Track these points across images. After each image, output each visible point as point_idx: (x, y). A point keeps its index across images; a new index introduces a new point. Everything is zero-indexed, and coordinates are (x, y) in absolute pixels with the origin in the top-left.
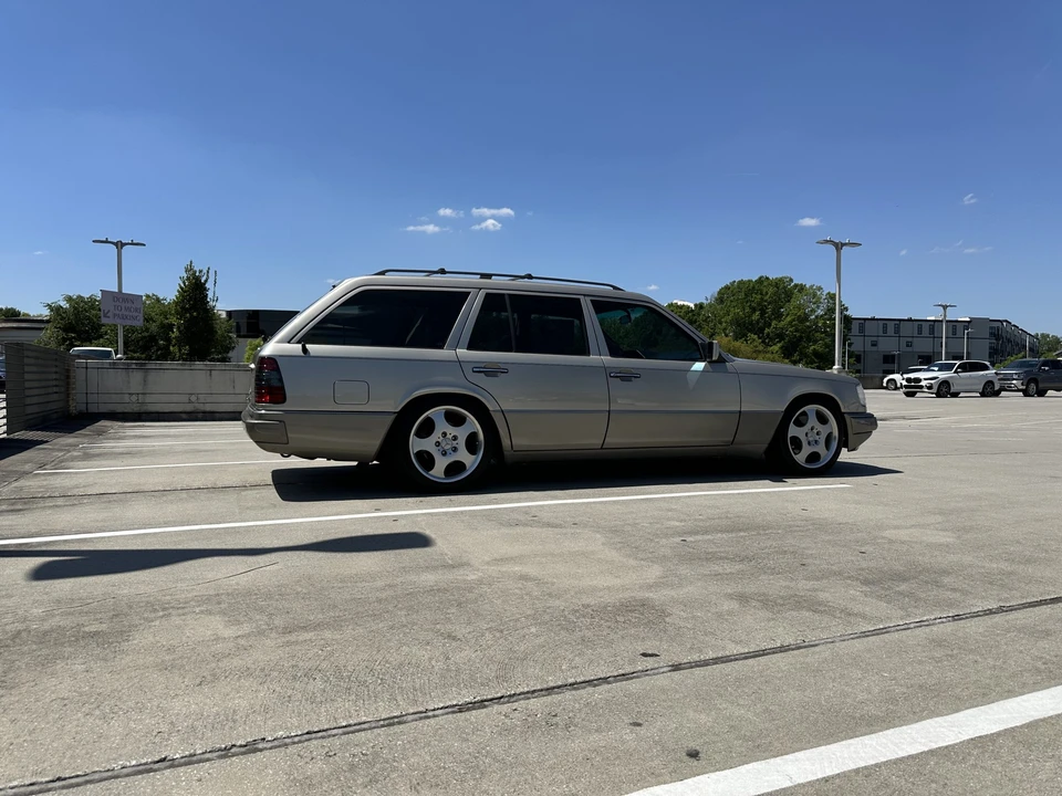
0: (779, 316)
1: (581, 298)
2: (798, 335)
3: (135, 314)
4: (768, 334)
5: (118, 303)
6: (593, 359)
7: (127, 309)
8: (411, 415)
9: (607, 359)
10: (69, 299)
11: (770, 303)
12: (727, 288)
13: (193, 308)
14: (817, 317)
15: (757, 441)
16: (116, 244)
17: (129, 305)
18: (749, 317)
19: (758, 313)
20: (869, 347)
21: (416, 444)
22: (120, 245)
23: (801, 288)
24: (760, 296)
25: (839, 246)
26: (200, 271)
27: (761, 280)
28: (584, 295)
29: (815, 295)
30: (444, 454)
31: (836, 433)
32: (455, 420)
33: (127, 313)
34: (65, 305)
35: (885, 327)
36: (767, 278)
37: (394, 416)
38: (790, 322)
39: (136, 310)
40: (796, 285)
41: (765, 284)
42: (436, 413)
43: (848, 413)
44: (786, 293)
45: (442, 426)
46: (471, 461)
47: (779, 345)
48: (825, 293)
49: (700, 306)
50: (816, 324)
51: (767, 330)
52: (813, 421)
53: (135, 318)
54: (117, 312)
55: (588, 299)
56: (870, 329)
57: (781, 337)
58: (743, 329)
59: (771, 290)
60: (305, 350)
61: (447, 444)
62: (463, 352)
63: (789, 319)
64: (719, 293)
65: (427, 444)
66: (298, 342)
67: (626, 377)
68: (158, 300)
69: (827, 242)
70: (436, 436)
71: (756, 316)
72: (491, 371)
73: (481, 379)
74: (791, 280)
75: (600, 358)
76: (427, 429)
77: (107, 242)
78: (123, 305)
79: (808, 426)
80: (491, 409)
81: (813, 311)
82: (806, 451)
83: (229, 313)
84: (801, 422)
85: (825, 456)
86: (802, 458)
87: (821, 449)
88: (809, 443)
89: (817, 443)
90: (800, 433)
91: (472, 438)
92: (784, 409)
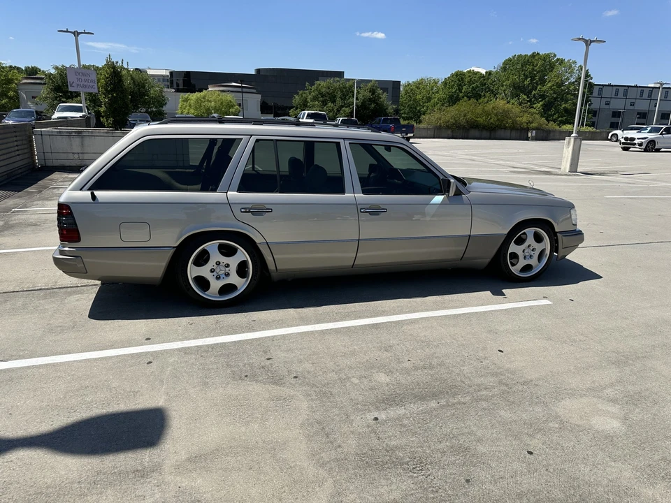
0: (543, 82)
1: (341, 141)
2: (555, 96)
3: (91, 84)
4: (535, 95)
5: (79, 77)
6: (348, 196)
7: (86, 81)
8: (190, 248)
9: (360, 196)
10: (57, 68)
11: (538, 72)
12: (510, 60)
14: (569, 83)
16: (74, 33)
17: (86, 78)
18: (523, 82)
19: (529, 79)
20: (603, 106)
21: (193, 271)
22: (76, 34)
23: (561, 62)
24: (531, 67)
25: (588, 43)
26: (117, 62)
27: (533, 56)
28: (344, 139)
29: (570, 67)
30: (218, 278)
31: (548, 252)
32: (228, 251)
33: (86, 83)
34: (53, 71)
35: (617, 91)
36: (538, 54)
37: (173, 251)
38: (551, 87)
39: (92, 81)
40: (558, 60)
41: (537, 58)
42: (212, 246)
43: (561, 232)
44: (550, 64)
45: (216, 256)
46: (241, 284)
47: (541, 103)
48: (577, 66)
49: (489, 73)
50: (568, 88)
51: (534, 92)
52: (530, 240)
53: (92, 87)
54: (79, 83)
55: (347, 142)
56: (606, 93)
57: (543, 97)
58: (518, 89)
59: (540, 63)
60: (94, 197)
61: (220, 271)
62: (233, 194)
63: (550, 85)
64: (504, 63)
65: (204, 271)
66: (89, 190)
67: (375, 211)
69: (580, 39)
70: (211, 264)
71: (527, 82)
72: (258, 210)
73: (248, 217)
74: (555, 56)
75: (354, 195)
76: (203, 259)
77: (67, 31)
78: (83, 78)
79: (526, 244)
80: (257, 241)
81: (568, 79)
82: (522, 263)
83: (171, 73)
84: (521, 241)
85: (538, 267)
86: (517, 269)
87: (534, 262)
88: (525, 258)
89: (531, 257)
90: (519, 250)
91: (242, 265)
92: (507, 233)
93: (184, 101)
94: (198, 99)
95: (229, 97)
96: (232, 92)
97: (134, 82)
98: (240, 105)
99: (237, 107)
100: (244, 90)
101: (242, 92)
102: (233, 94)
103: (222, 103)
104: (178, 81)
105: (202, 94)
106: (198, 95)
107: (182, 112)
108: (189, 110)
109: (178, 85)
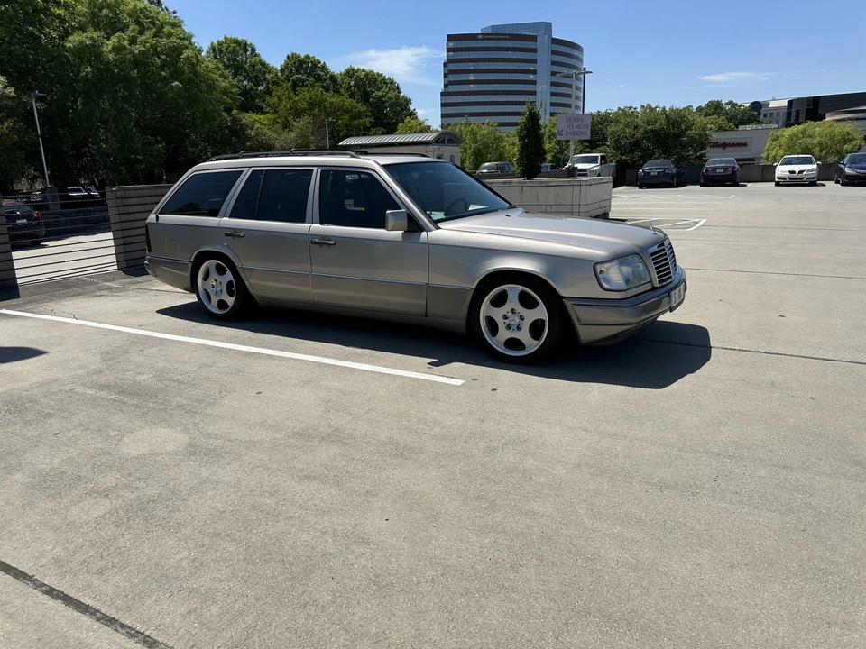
1: (315, 169)
3: (583, 130)
5: (570, 123)
7: (577, 126)
8: (199, 263)
15: (455, 315)
17: (578, 123)
28: (318, 166)
30: (216, 293)
31: (547, 325)
32: (221, 271)
33: (577, 130)
37: (190, 266)
39: (585, 126)
42: (211, 264)
43: (569, 299)
45: (213, 274)
53: (584, 134)
54: (569, 130)
55: (320, 170)
60: (157, 219)
61: (217, 288)
62: (227, 220)
65: (208, 286)
68: (652, 110)
70: (212, 280)
78: (575, 124)
80: (237, 265)
83: (790, 103)
84: (499, 301)
85: (532, 345)
86: (498, 342)
87: (524, 336)
88: (509, 327)
89: (519, 328)
90: (497, 314)
91: (230, 285)
92: (474, 287)
93: (773, 140)
94: (793, 137)
95: (848, 127)
96: (858, 119)
97: (668, 121)
102: (858, 123)
103: (832, 139)
104: (798, 112)
105: (801, 127)
106: (795, 129)
107: (768, 156)
108: (778, 150)
109: (797, 118)
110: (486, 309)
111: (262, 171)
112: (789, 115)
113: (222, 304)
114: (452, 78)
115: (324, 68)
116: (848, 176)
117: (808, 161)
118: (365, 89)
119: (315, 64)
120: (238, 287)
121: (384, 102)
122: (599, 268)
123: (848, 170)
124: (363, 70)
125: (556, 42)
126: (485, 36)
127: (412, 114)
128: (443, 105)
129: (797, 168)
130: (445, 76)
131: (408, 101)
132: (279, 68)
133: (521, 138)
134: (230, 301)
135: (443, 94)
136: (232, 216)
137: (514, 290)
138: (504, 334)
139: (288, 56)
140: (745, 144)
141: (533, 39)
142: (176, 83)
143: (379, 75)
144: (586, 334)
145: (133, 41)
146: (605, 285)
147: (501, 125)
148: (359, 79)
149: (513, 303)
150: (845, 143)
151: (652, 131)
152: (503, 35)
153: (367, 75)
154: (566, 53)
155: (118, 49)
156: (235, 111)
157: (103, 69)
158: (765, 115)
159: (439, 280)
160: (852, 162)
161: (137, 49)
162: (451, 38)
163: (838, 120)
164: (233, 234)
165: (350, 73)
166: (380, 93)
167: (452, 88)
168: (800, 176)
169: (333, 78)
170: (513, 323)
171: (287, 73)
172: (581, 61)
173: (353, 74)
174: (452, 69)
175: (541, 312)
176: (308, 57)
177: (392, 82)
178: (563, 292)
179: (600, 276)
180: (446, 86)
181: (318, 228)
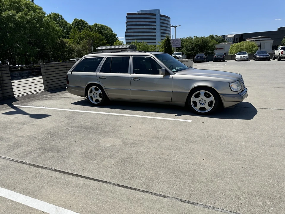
1: (130, 56)
3: (179, 44)
13: (166, 46)
15: (182, 101)
16: (174, 27)
21: (89, 95)
30: (95, 97)
31: (214, 102)
33: (177, 44)
37: (85, 88)
42: (93, 88)
43: (222, 94)
45: (94, 91)
54: (174, 44)
60: (71, 73)
61: (95, 95)
62: (99, 73)
65: (92, 95)
68: (197, 37)
75: (130, 74)
76: (91, 91)
78: (176, 42)
80: (103, 88)
83: (235, 35)
84: (197, 96)
85: (209, 109)
86: (197, 109)
87: (206, 106)
88: (201, 104)
89: (204, 104)
90: (197, 100)
91: (100, 94)
92: (189, 91)
93: (232, 47)
94: (238, 46)
95: (253, 43)
96: (256, 41)
97: (203, 41)
98: (259, 46)
99: (258, 48)
100: (262, 39)
101: (261, 40)
102: (256, 42)
103: (249, 47)
104: (237, 38)
105: (240, 43)
106: (238, 44)
107: (230, 52)
108: (233, 51)
109: (237, 40)
110: (193, 99)
111: (111, 57)
112: (234, 39)
113: (97, 101)
114: (129, 27)
115: (87, 24)
116: (257, 58)
117: (245, 54)
118: (101, 31)
119: (84, 22)
120: (103, 95)
121: (108, 35)
122: (231, 84)
123: (257, 56)
124: (100, 25)
125: (162, 16)
126: (139, 14)
127: (117, 39)
128: (126, 36)
129: (242, 56)
130: (126, 26)
131: (115, 35)
132: (71, 24)
133: (165, 47)
134: (100, 99)
135: (126, 33)
136: (101, 71)
137: (202, 92)
138: (199, 106)
139: (74, 20)
140: (223, 49)
141: (154, 15)
142: (42, 28)
143: (105, 26)
144: (226, 105)
145: (26, 14)
146: (233, 90)
147: (148, 43)
148: (99, 27)
149: (202, 96)
150: (253, 48)
151: (198, 44)
152: (145, 13)
153: (101, 26)
154: (165, 20)
155: (21, 17)
156: (61, 38)
157: (17, 24)
158: (226, 40)
159: (176, 90)
160: (259, 54)
161: (28, 17)
162: (128, 14)
163: (250, 41)
164: (102, 78)
165: (96, 25)
166: (106, 32)
167: (129, 31)
168: (244, 58)
169: (90, 27)
170: (202, 102)
171: (74, 25)
172: (170, 22)
173: (97, 26)
174: (128, 24)
175: (212, 98)
176: (81, 20)
177: (110, 29)
178: (219, 92)
179: (231, 87)
180: (127, 30)
181: (133, 75)
